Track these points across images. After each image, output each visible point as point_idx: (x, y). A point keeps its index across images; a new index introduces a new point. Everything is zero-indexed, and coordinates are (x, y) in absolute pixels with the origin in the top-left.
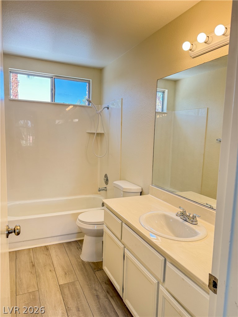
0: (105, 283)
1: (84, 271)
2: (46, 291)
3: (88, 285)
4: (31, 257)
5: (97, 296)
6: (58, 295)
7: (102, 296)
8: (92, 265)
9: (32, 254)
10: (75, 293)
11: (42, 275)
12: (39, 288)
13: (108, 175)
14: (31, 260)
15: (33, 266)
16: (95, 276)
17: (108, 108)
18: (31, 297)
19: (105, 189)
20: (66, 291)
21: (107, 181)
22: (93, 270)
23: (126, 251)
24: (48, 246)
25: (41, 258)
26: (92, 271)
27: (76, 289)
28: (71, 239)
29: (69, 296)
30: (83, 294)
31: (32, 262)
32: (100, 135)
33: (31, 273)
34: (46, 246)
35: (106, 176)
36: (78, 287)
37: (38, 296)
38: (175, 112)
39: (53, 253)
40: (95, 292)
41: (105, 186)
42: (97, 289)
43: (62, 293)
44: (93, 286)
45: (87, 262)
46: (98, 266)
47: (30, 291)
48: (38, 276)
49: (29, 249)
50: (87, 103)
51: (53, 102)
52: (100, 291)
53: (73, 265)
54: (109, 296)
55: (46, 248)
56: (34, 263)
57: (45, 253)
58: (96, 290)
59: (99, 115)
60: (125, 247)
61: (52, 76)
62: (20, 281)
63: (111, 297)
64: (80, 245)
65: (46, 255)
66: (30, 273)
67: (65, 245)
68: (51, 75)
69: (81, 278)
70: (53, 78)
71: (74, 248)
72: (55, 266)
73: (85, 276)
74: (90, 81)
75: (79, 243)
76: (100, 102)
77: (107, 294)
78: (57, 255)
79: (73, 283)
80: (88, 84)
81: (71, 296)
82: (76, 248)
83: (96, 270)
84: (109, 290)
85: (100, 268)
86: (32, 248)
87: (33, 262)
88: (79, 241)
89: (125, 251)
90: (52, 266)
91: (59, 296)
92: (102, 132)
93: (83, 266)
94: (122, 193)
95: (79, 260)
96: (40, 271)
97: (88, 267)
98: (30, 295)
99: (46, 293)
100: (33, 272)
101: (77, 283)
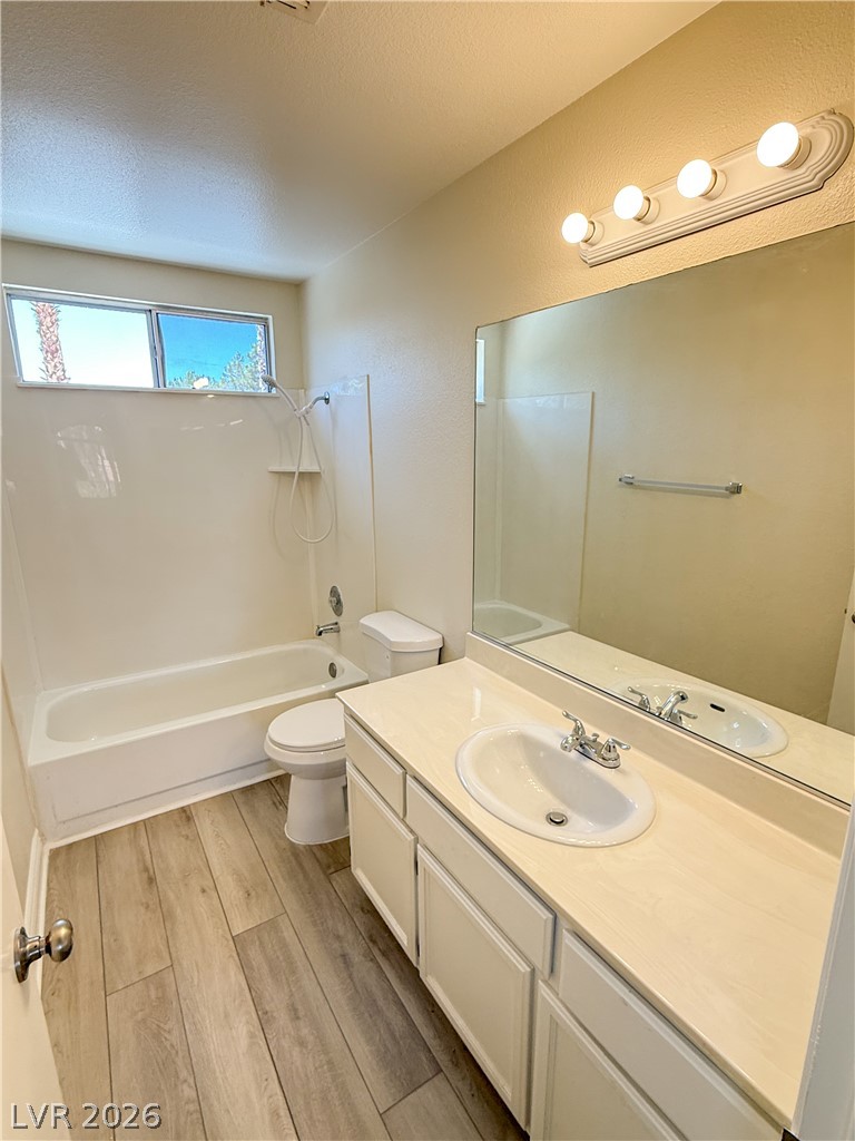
0: (362, 909)
1: (301, 876)
2: (197, 966)
3: (314, 924)
4: (142, 853)
5: (344, 956)
6: (232, 974)
7: (356, 956)
8: (318, 854)
9: (143, 842)
10: (281, 958)
11: (179, 910)
12: (174, 955)
13: (339, 590)
14: (144, 862)
15: (151, 880)
16: (332, 891)
17: (327, 401)
18: (153, 994)
19: (336, 628)
20: (255, 955)
21: (338, 606)
22: (325, 873)
23: (422, 853)
24: (189, 806)
25: (173, 851)
26: (322, 876)
27: (284, 945)
28: (254, 777)
29: (265, 970)
30: (304, 958)
31: (146, 870)
32: (309, 478)
33: (147, 907)
34: (183, 810)
35: (334, 592)
36: (288, 934)
37: (174, 988)
38: (507, 400)
39: (206, 826)
40: (336, 945)
41: (334, 619)
42: (341, 932)
43: (245, 966)
44: (330, 923)
45: (305, 846)
46: (335, 856)
47: (150, 970)
48: (167, 917)
49: (135, 824)
50: (263, 388)
51: (162, 387)
52: (350, 937)
53: (267, 864)
54: (376, 952)
55: (186, 814)
56: (151, 871)
57: (184, 833)
58: (338, 937)
59: (304, 423)
60: (417, 841)
61: (151, 308)
62: (115, 940)
63: (384, 954)
64: (281, 792)
65: (187, 837)
66: (142, 910)
67: (240, 799)
68: (146, 304)
69: (292, 903)
70: (154, 313)
71: (263, 804)
72: (216, 873)
73: (303, 893)
74: (267, 319)
75: (278, 787)
76: (301, 381)
77: (371, 945)
78: (217, 836)
79: (272, 925)
80: (260, 328)
81: (271, 970)
82: (270, 803)
83: (332, 870)
84: (374, 932)
85: (341, 860)
86: (144, 821)
87: (150, 867)
88: (277, 778)
89: (419, 853)
90: (207, 873)
91: (236, 977)
92: (315, 468)
93: (294, 862)
94: (388, 654)
95: (283, 844)
96: (172, 896)
97: (309, 864)
98: (147, 987)
99: (196, 973)
100: (151, 903)
101: (284, 923)
